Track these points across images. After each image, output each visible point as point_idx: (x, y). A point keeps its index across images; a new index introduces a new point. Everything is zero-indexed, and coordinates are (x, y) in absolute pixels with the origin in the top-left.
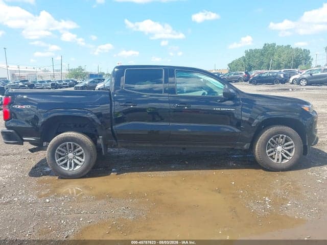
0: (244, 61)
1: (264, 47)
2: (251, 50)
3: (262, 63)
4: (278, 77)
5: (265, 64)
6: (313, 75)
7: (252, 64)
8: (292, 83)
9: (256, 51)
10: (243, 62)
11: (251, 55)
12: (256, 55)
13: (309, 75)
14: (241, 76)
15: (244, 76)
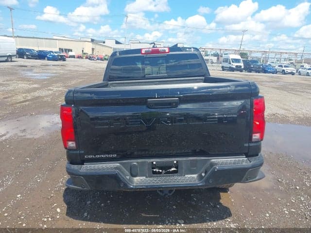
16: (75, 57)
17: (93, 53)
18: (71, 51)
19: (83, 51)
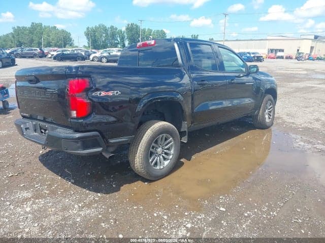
0: (13, 37)
1: (32, 25)
2: (18, 27)
3: (32, 41)
4: (79, 55)
5: (36, 42)
6: (111, 54)
7: (22, 41)
8: (93, 60)
9: (24, 28)
10: (12, 39)
11: (20, 32)
12: (25, 32)
13: (108, 54)
14: (36, 52)
15: (39, 53)
16: (283, 58)
17: (311, 52)
18: (282, 51)
19: (298, 50)
